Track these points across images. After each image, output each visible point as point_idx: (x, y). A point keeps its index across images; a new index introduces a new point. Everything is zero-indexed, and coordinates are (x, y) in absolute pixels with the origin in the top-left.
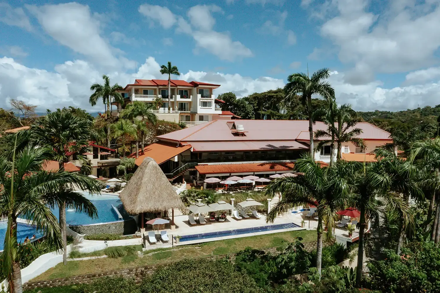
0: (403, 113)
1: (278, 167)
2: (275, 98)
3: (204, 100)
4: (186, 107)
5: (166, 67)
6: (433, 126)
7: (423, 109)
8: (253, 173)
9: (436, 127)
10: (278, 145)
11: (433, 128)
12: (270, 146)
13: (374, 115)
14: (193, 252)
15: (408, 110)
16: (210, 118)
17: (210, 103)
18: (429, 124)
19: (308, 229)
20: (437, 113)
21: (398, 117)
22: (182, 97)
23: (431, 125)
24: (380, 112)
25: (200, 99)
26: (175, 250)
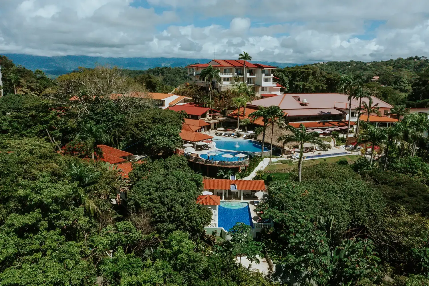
0: (377, 64)
1: (326, 124)
2: (306, 73)
3: (267, 78)
4: (251, 81)
5: (243, 55)
6: (405, 81)
7: (396, 61)
8: (317, 128)
9: (407, 83)
10: (326, 111)
11: (404, 83)
12: (321, 112)
13: (349, 65)
14: (313, 162)
15: (382, 61)
16: (268, 89)
17: (270, 79)
18: (400, 79)
19: (354, 155)
20: (408, 65)
21: (373, 68)
22: (250, 75)
23: (403, 80)
24: (355, 62)
25: (264, 77)
26: (305, 162)
